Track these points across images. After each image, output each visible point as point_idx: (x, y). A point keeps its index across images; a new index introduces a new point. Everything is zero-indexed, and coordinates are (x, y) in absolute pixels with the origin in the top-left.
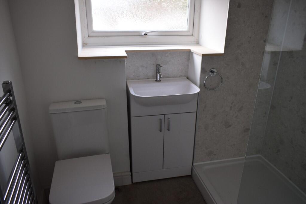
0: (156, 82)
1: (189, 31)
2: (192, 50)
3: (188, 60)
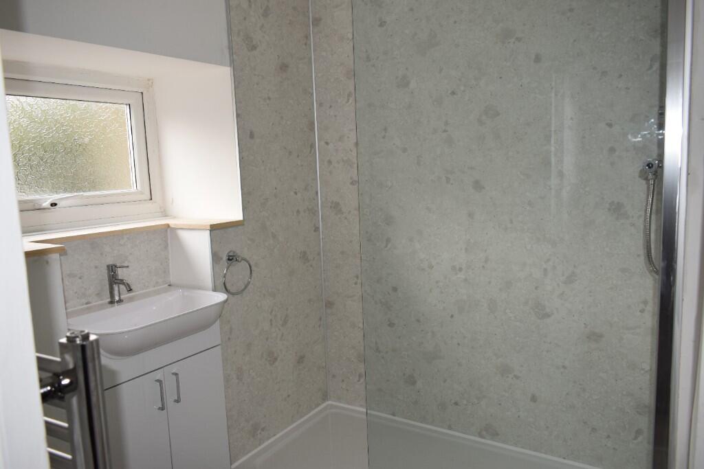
0: (110, 305)
1: (142, 193)
2: (175, 225)
3: (166, 247)
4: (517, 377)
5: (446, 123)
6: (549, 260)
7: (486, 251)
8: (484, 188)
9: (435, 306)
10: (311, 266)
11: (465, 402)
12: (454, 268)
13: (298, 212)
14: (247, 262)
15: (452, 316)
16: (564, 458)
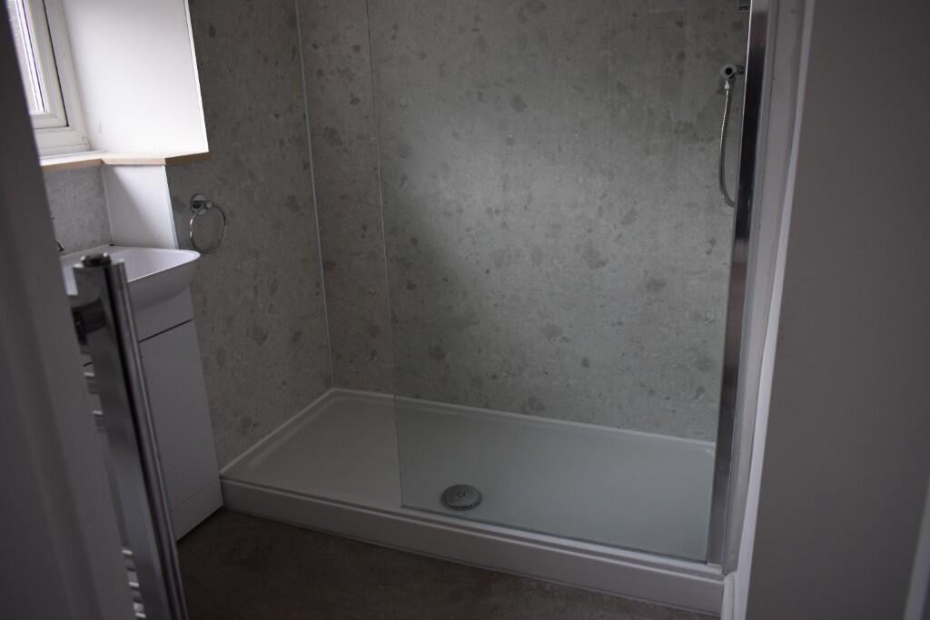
1: (53, 115)
2: (112, 160)
3: (101, 192)
4: (566, 340)
5: (477, 19)
6: (604, 196)
7: (528, 187)
8: (526, 106)
9: (467, 259)
10: (302, 215)
11: (504, 374)
12: (489, 211)
13: (282, 142)
14: (220, 209)
15: (488, 272)
16: (619, 427)
